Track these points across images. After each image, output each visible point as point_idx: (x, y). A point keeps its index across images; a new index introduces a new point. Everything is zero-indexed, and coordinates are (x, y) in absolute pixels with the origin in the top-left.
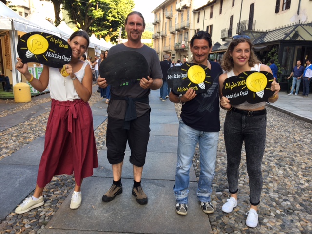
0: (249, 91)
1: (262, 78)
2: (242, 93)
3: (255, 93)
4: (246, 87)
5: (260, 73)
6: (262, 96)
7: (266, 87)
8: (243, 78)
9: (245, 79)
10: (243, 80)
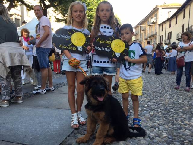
0: (111, 50)
1: (123, 45)
8: (111, 39)
10: (110, 41)
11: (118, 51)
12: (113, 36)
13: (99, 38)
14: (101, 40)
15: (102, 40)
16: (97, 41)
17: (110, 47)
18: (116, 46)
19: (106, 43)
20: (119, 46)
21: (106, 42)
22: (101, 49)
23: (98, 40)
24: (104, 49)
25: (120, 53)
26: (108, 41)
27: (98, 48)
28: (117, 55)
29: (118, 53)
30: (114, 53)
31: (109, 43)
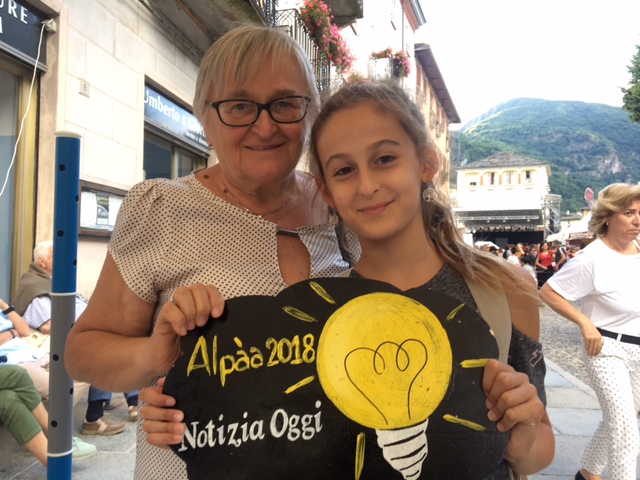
0: (331, 412)
1: (422, 334)
2: (286, 421)
3: (371, 435)
4: (317, 383)
5: (409, 302)
6: (410, 469)
7: (445, 406)
8: (303, 317)
9: (317, 329)
10: (301, 329)
12: (314, 286)
14: (227, 348)
15: (233, 350)
16: (191, 367)
17: (315, 389)
18: (361, 363)
19: (272, 363)
20: (388, 352)
21: (266, 354)
22: (239, 435)
23: (199, 360)
24: (266, 429)
25: (424, 426)
26: (281, 344)
27: (207, 430)
28: (398, 458)
29: (401, 431)
30: (361, 439)
31: (293, 358)
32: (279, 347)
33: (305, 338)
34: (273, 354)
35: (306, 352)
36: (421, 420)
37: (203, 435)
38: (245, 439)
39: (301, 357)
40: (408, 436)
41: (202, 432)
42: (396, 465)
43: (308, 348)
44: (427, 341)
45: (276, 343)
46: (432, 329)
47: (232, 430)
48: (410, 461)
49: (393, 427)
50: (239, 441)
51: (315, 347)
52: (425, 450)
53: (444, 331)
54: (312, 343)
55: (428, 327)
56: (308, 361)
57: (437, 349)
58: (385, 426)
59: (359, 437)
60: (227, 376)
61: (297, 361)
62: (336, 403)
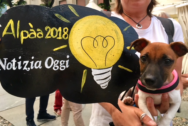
0: (73, 60)
1: (114, 34)
2: (53, 62)
3: (89, 70)
4: (68, 48)
5: (110, 22)
6: (104, 84)
7: (118, 63)
8: (64, 20)
9: (70, 26)
10: (62, 25)
11: (101, 63)
13: (11, 22)
15: (28, 28)
16: (4, 33)
17: (68, 50)
18: (88, 43)
19: (47, 37)
20: (100, 39)
21: (45, 33)
22: (29, 66)
23: (9, 30)
24: (43, 64)
25: (111, 69)
26: (52, 29)
27: (12, 63)
28: (99, 80)
29: (101, 70)
30: (85, 72)
31: (58, 36)
32: (51, 31)
33: (64, 29)
34: (48, 33)
35: (64, 35)
36: (110, 67)
37: (10, 64)
38: (32, 68)
39: (62, 37)
40: (104, 72)
41: (9, 63)
42: (98, 82)
43: (65, 33)
44: (115, 38)
45: (50, 29)
46: (118, 33)
47: (25, 64)
48: (104, 81)
49: (99, 68)
50: (29, 69)
51: (69, 33)
52: (110, 78)
53: (122, 35)
54: (67, 31)
55: (116, 32)
56: (65, 39)
57: (118, 41)
58: (95, 68)
59: (84, 71)
60: (24, 39)
61: (60, 38)
62: (76, 57)
